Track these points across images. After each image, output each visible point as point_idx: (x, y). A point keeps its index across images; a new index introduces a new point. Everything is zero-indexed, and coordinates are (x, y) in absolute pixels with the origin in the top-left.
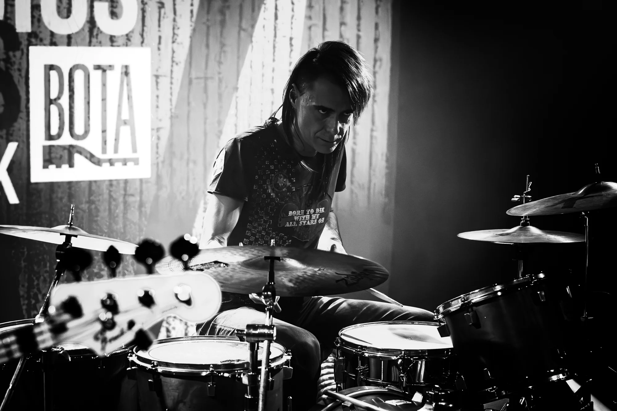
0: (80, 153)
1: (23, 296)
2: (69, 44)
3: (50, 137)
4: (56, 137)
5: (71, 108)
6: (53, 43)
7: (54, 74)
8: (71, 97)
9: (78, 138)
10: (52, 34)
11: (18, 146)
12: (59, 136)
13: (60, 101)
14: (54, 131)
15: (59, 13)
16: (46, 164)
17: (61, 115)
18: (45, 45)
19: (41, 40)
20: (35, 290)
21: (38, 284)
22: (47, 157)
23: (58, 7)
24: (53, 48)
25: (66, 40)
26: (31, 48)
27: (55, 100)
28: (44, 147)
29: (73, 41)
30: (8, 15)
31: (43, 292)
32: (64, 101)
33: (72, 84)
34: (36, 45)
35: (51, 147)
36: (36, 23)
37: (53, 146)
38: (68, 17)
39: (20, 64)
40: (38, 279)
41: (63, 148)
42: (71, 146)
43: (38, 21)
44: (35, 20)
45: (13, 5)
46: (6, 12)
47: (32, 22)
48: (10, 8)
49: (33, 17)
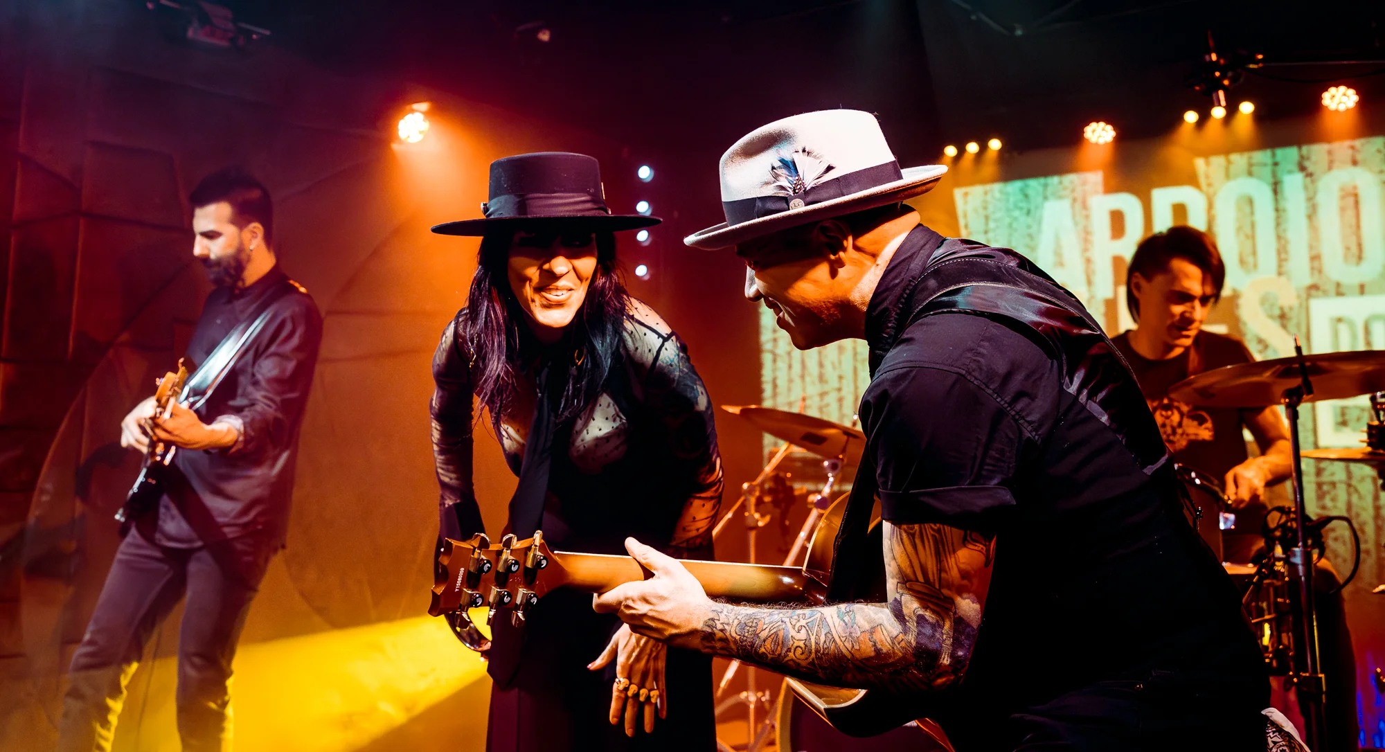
2: (1362, 293)
6: (1339, 294)
7: (1344, 329)
10: (1338, 285)
15: (1346, 261)
16: (1338, 426)
18: (1329, 297)
19: (1325, 292)
22: (1339, 419)
24: (1340, 300)
25: (1357, 290)
26: (1312, 302)
28: (1335, 407)
29: (1366, 290)
33: (1369, 337)
34: (1318, 297)
35: (1343, 408)
36: (1316, 275)
37: (1347, 407)
38: (1358, 264)
39: (1299, 318)
41: (1361, 409)
43: (1320, 271)
44: (1316, 273)
45: (1287, 260)
46: (1279, 267)
47: (1312, 275)
48: (1283, 263)
49: (1312, 268)
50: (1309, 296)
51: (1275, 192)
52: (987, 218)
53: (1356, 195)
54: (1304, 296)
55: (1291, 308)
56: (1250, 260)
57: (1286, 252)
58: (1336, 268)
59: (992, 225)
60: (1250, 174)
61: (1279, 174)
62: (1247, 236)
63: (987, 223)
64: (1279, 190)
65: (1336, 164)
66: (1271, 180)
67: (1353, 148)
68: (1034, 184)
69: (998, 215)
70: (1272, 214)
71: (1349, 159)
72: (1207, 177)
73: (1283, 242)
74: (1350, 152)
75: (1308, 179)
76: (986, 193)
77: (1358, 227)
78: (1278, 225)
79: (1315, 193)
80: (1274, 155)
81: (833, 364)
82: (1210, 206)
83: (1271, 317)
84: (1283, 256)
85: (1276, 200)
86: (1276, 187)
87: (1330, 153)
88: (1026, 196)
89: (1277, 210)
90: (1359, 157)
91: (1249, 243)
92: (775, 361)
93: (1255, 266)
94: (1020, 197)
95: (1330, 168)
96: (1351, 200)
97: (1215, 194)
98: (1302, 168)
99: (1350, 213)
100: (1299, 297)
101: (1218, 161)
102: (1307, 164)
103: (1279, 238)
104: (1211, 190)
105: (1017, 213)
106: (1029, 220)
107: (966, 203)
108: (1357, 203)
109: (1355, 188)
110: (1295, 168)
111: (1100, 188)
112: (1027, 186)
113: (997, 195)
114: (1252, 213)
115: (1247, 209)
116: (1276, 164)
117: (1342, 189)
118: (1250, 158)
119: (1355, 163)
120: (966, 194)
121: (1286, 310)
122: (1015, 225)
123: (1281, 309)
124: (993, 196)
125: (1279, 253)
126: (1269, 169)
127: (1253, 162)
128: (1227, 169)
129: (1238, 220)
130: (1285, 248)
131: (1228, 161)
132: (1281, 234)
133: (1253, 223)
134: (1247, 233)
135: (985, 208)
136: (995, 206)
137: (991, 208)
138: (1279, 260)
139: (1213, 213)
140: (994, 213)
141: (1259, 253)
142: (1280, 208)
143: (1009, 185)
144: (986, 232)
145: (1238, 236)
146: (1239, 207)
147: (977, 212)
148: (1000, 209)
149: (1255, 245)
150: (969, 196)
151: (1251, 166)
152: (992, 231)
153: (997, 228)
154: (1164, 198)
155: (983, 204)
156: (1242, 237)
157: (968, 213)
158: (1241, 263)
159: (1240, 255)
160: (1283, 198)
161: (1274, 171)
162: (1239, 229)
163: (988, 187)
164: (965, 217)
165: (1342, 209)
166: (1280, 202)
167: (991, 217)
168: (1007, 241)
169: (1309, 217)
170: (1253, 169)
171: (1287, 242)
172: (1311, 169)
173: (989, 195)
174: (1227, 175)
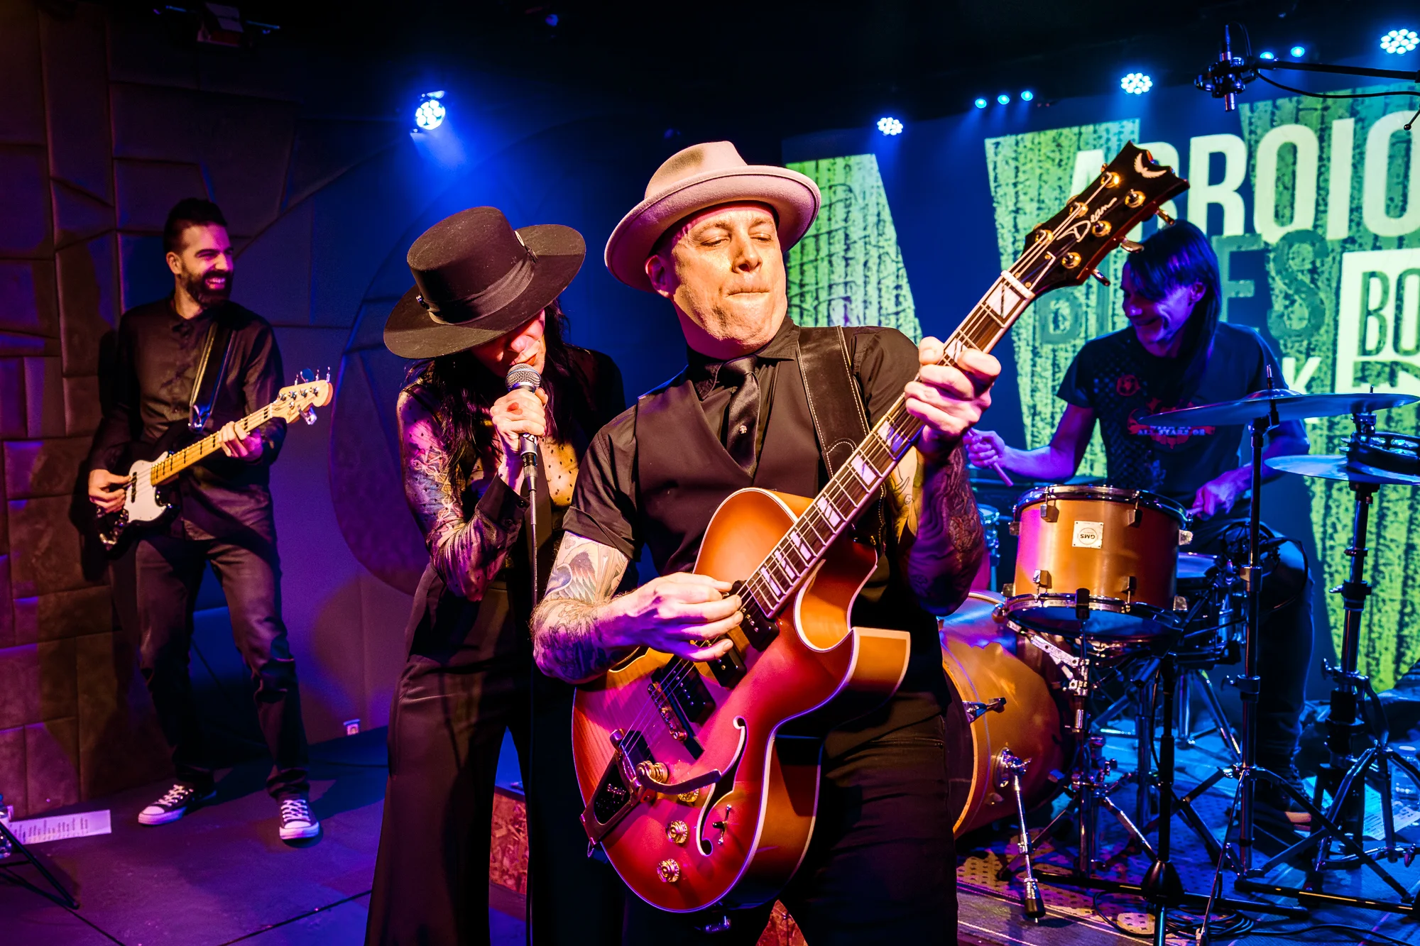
0: (1407, 370)
1: (1316, 523)
2: (1400, 246)
3: (1364, 352)
4: (1374, 352)
5: (1398, 319)
6: (1376, 247)
7: (1375, 284)
8: (1399, 308)
9: (1407, 353)
10: (1376, 237)
11: (1321, 363)
12: (1378, 350)
13: (1382, 312)
14: (1371, 345)
15: (1388, 212)
16: (1358, 381)
17: (1382, 328)
18: (1364, 250)
19: (1361, 245)
20: (1333, 519)
21: (1337, 513)
22: (1360, 375)
23: (1388, 207)
24: (1377, 253)
25: (1396, 243)
26: (1346, 255)
27: (1376, 311)
28: (1356, 364)
29: (1405, 242)
30: (1319, 223)
31: (1344, 522)
32: (1389, 312)
33: (1401, 292)
34: (1353, 251)
35: (1364, 364)
36: (1354, 228)
37: (1369, 363)
38: (1401, 216)
39: (1330, 273)
40: (1338, 507)
41: (1384, 365)
42: (1396, 363)
43: (1359, 224)
44: (1353, 224)
45: (1325, 212)
46: (1316, 219)
47: (1350, 227)
48: (1321, 215)
49: (1351, 221)
50: (1344, 250)
51: (1321, 139)
52: (1018, 169)
53: (1409, 142)
54: (1339, 249)
56: (1287, 212)
57: (1326, 205)
58: (1377, 220)
59: (1022, 177)
60: (1297, 121)
61: (1327, 120)
62: (1286, 188)
64: (1326, 137)
65: (1390, 108)
66: (1318, 126)
68: (1069, 133)
69: (1029, 166)
70: (1314, 164)
71: (1405, 103)
72: (1250, 124)
73: (1324, 193)
75: (1360, 125)
76: (1017, 144)
77: (1406, 176)
78: (1320, 174)
79: (1362, 140)
80: (1325, 99)
81: (858, 317)
82: (1251, 155)
84: (1322, 208)
85: (1321, 149)
86: (1323, 136)
88: (1059, 145)
89: (1321, 159)
91: (1287, 195)
92: (802, 315)
93: (1292, 218)
94: (1053, 146)
95: (1384, 114)
96: (1404, 145)
97: (1257, 142)
98: (1353, 113)
99: (1400, 161)
100: (1333, 250)
101: (1264, 106)
102: (1360, 107)
103: (1319, 188)
104: (1253, 137)
105: (1048, 165)
106: (1060, 172)
107: (997, 154)
108: (1408, 150)
109: (1408, 133)
110: (1348, 114)
111: (1136, 137)
112: (1061, 135)
113: (1029, 145)
114: (1294, 163)
115: (1290, 159)
116: (1325, 109)
117: (1393, 135)
118: (1299, 102)
119: (1411, 106)
120: (997, 144)
121: (1318, 265)
122: (1044, 177)
124: (1025, 147)
125: (1318, 204)
126: (1319, 112)
127: (1301, 107)
128: (1273, 114)
129: (1278, 170)
130: (1324, 200)
131: (1275, 106)
132: (1322, 185)
133: (1294, 173)
134: (1286, 184)
135: (1016, 159)
136: (1026, 157)
137: (1022, 159)
138: (1317, 211)
139: (1252, 162)
140: (1024, 164)
141: (1296, 205)
142: (1325, 156)
143: (1042, 134)
144: (1015, 185)
145: (1277, 187)
146: (1281, 156)
147: (1007, 163)
148: (1031, 161)
149: (1293, 196)
150: (1000, 147)
151: (1298, 110)
152: (1022, 183)
153: (1027, 180)
154: (1202, 147)
155: (1014, 155)
156: (1281, 188)
157: (998, 165)
158: (1277, 215)
159: (1277, 206)
160: (1329, 146)
161: (1323, 117)
162: (1278, 179)
163: (1020, 137)
164: (995, 168)
165: (1391, 157)
166: (1325, 150)
167: (1022, 169)
168: (1036, 193)
169: (1354, 166)
170: (1301, 113)
171: (1327, 193)
172: (1363, 114)
173: (1021, 145)
174: (1272, 121)
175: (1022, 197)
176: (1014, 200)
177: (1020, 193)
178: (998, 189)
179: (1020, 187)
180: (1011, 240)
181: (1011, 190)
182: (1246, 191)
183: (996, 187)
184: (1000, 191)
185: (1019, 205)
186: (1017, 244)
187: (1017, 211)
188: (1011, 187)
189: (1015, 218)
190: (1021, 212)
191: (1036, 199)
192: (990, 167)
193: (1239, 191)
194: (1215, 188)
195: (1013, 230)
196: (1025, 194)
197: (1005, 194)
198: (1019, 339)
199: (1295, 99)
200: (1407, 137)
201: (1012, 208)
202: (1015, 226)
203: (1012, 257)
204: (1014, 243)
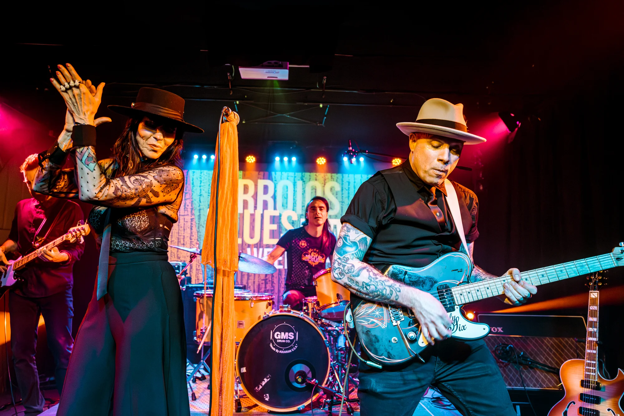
45: (295, 206)
46: (293, 208)
47: (302, 211)
48: (294, 207)
49: (302, 209)
50: (301, 218)
52: (201, 181)
53: (316, 189)
54: (299, 217)
55: (295, 221)
56: (285, 205)
57: (296, 204)
59: (202, 184)
60: (288, 179)
61: (296, 180)
62: (285, 198)
63: (200, 184)
65: (311, 179)
66: (293, 181)
67: (316, 175)
69: (205, 181)
70: (292, 192)
71: (315, 178)
72: (275, 178)
73: (295, 200)
74: (315, 176)
75: (304, 183)
76: (201, 173)
78: (294, 195)
79: (305, 187)
80: (295, 174)
82: (275, 187)
83: (290, 223)
84: (295, 205)
85: (294, 188)
86: (295, 184)
87: (310, 176)
89: (294, 191)
90: (317, 178)
91: (285, 200)
93: (287, 207)
96: (314, 190)
97: (277, 183)
98: (302, 179)
100: (298, 217)
101: (279, 174)
102: (304, 178)
103: (294, 199)
104: (276, 182)
107: (193, 175)
109: (316, 187)
110: (300, 179)
111: (241, 177)
113: (205, 174)
114: (287, 191)
116: (295, 177)
117: (312, 187)
118: (288, 174)
119: (316, 180)
120: (194, 172)
121: (294, 221)
123: (293, 221)
124: (204, 174)
125: (294, 204)
126: (293, 178)
127: (289, 175)
128: (281, 176)
129: (283, 192)
130: (295, 202)
131: (282, 174)
132: (295, 198)
133: (287, 194)
134: (286, 197)
135: (201, 178)
136: (204, 178)
137: (203, 178)
138: (294, 206)
139: (276, 189)
140: (204, 180)
141: (288, 204)
142: (295, 190)
143: (210, 171)
144: (200, 186)
145: (283, 197)
146: (283, 189)
147: (197, 179)
148: (206, 179)
149: (287, 200)
150: (195, 173)
151: (288, 176)
152: (203, 186)
153: (204, 185)
154: (261, 183)
155: (200, 177)
156: (284, 198)
157: (194, 179)
158: (283, 206)
159: (283, 203)
160: (296, 187)
161: (294, 179)
162: (283, 195)
163: (202, 171)
164: (193, 180)
165: (312, 193)
166: (296, 188)
167: (203, 182)
168: (208, 190)
169: (303, 194)
170: (289, 177)
171: (296, 201)
172: (305, 180)
173: (202, 174)
174: (281, 178)
175: (202, 191)
176: (200, 192)
177: (202, 189)
178: (194, 187)
179: (202, 187)
180: (198, 205)
181: (199, 188)
182: (274, 197)
183: (193, 186)
184: (194, 188)
185: (201, 193)
186: (200, 207)
187: (201, 195)
188: (199, 187)
189: (200, 198)
190: (202, 196)
191: (208, 192)
192: (191, 179)
193: (272, 197)
194: (265, 196)
195: (199, 202)
196: (204, 190)
197: (196, 189)
198: (201, 240)
199: (287, 173)
200: (315, 188)
201: (199, 194)
202: (200, 201)
203: (198, 211)
204: (199, 206)
